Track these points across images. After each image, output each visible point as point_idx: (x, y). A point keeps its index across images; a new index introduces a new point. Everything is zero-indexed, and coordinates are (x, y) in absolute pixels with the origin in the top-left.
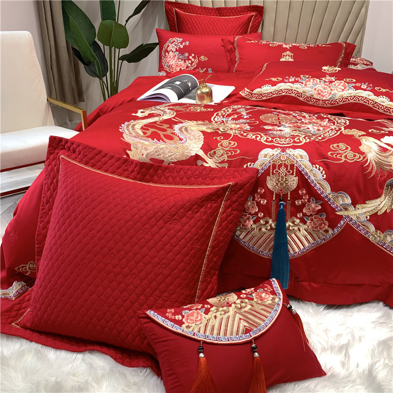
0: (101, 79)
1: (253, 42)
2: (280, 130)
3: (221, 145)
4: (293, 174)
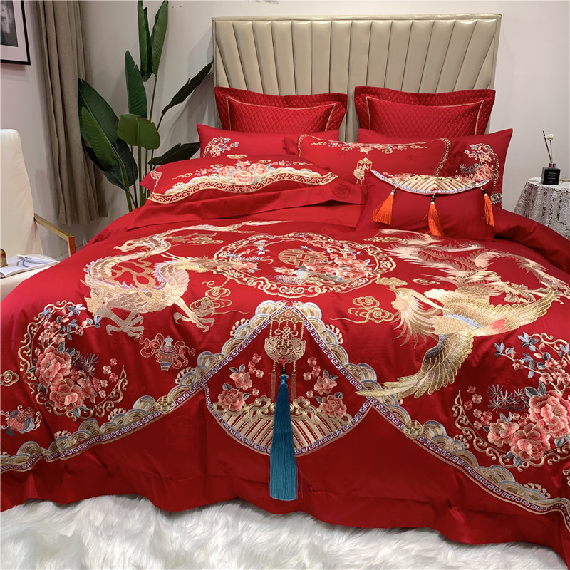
0: (126, 189)
1: (320, 144)
2: (294, 275)
3: (210, 294)
4: (299, 337)
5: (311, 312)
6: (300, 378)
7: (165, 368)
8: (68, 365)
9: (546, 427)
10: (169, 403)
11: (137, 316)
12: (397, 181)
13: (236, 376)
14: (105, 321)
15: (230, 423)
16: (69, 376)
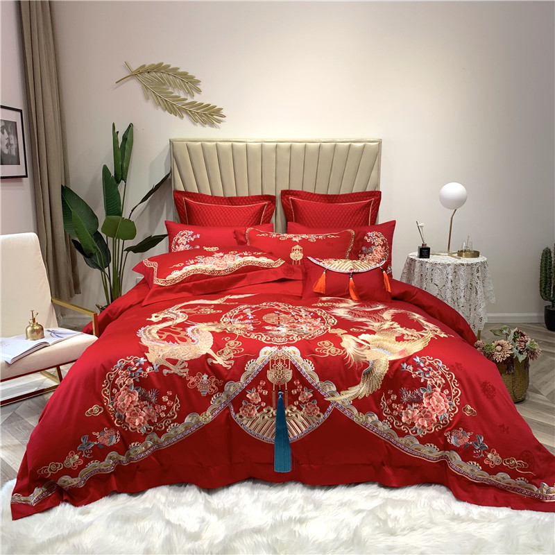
0: (102, 270)
1: (263, 235)
2: (278, 330)
3: (228, 345)
4: (288, 368)
5: (294, 353)
6: (290, 393)
7: (204, 394)
8: (136, 398)
9: (433, 410)
10: (208, 417)
11: (183, 362)
12: (326, 265)
13: (250, 395)
14: (162, 367)
15: (248, 425)
16: (137, 406)
